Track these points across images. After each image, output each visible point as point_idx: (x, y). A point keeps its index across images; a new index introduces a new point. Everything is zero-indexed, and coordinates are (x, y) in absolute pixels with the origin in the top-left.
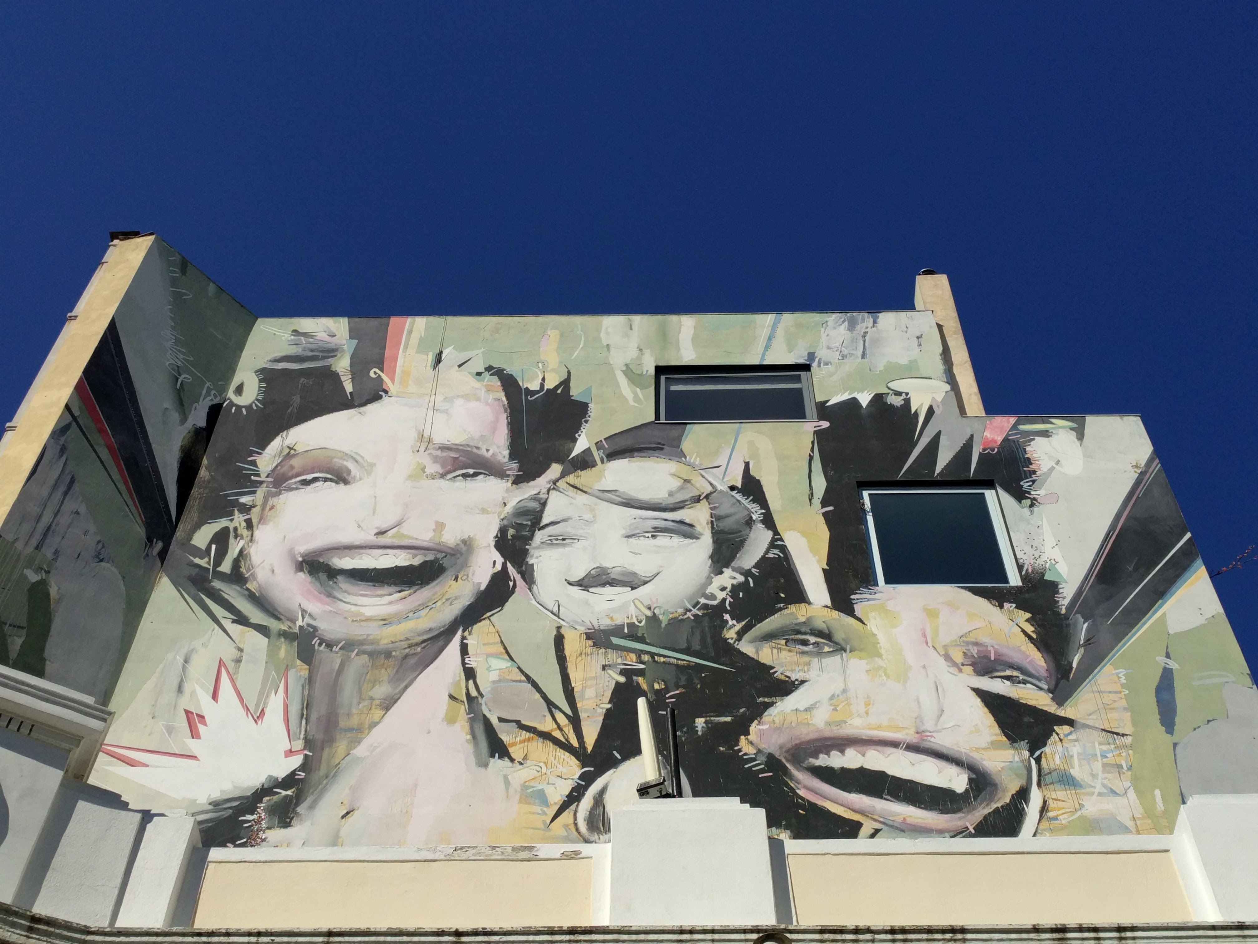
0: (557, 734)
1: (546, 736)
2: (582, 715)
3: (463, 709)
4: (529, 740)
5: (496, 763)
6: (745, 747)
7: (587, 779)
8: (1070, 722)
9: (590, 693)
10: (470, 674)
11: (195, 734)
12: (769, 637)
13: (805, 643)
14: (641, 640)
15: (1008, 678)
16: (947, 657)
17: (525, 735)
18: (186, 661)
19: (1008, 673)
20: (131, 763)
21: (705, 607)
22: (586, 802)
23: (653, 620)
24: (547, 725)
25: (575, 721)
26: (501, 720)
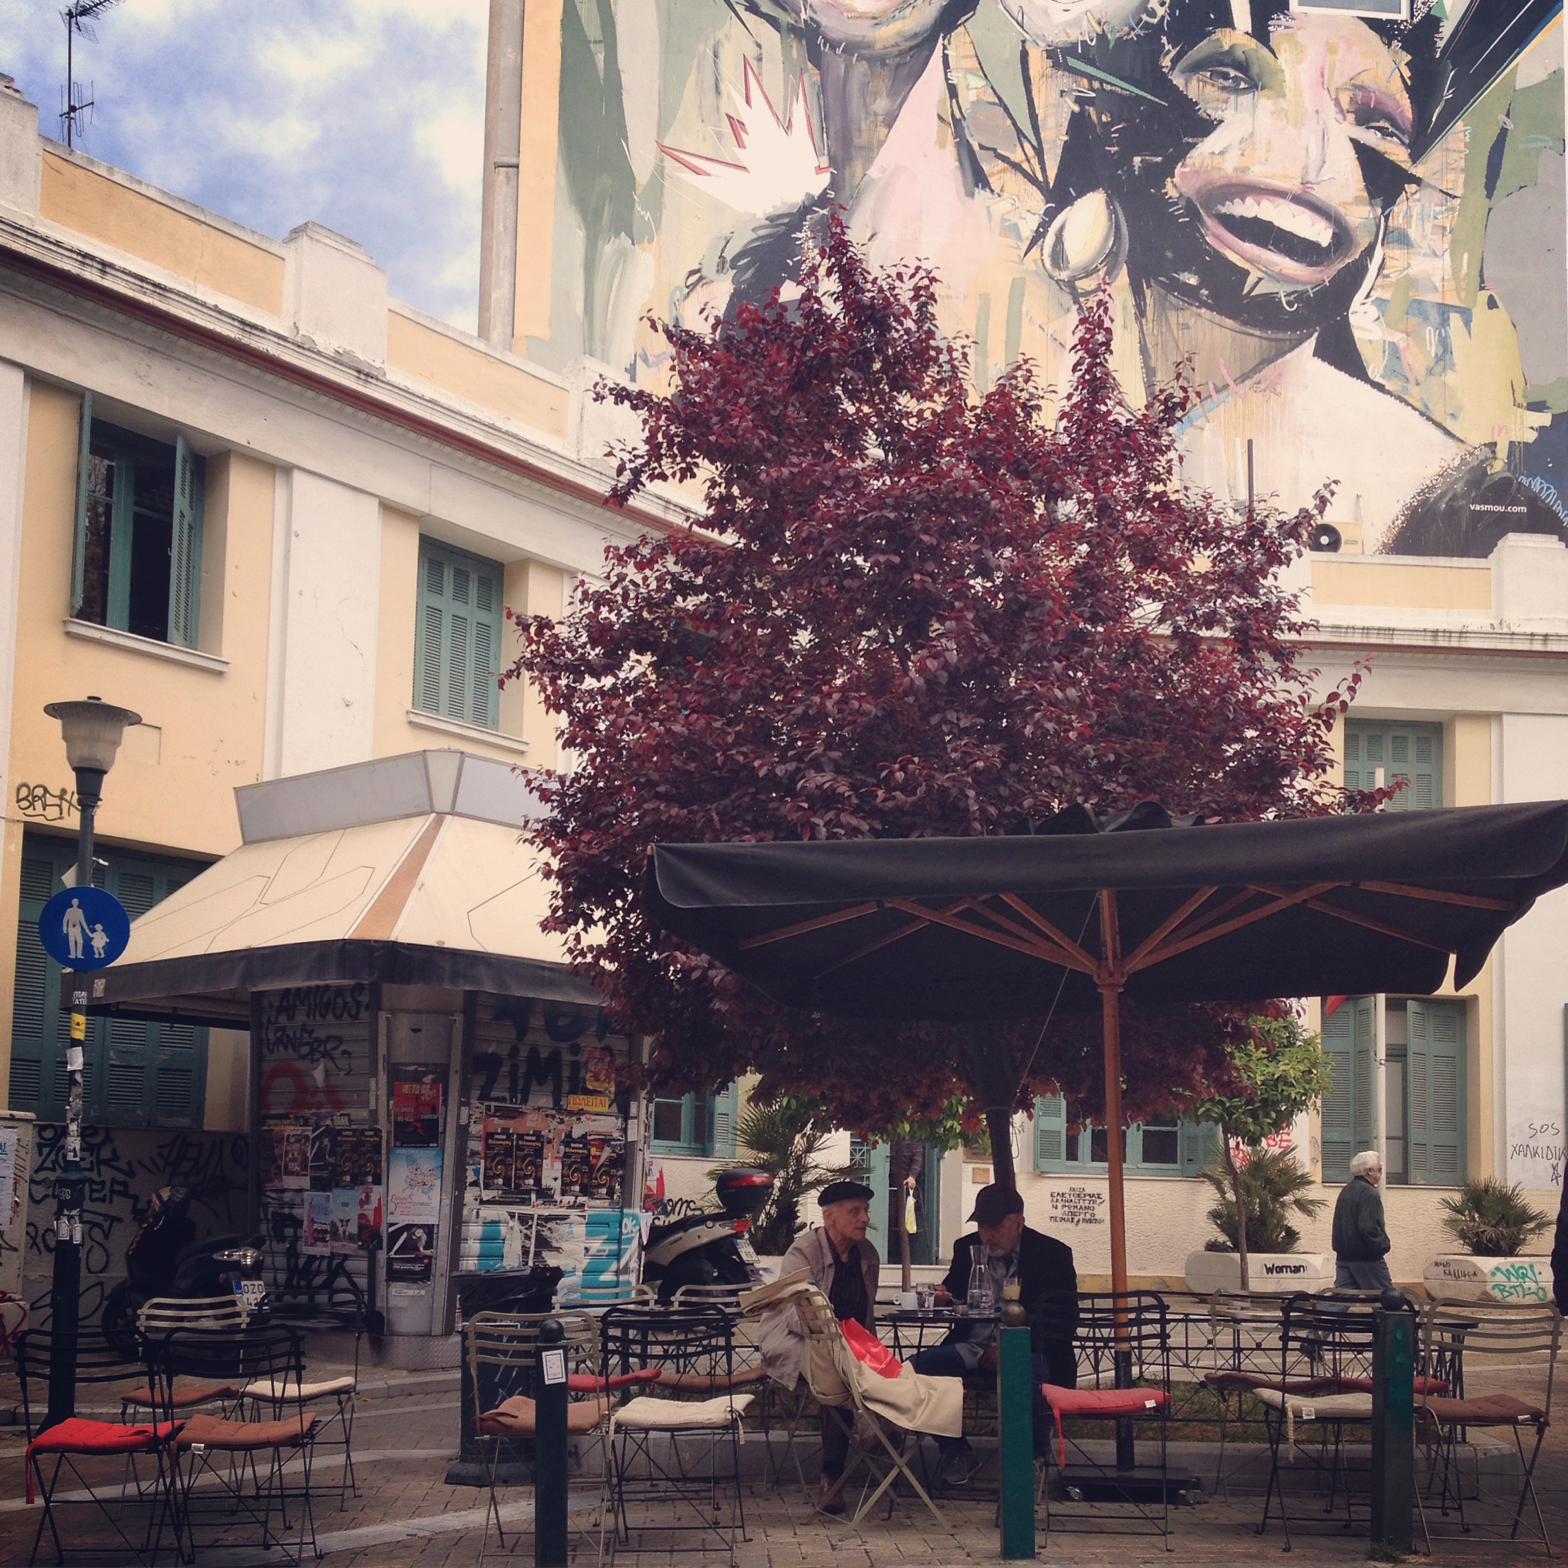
0: (1025, 166)
1: (1017, 167)
2: (1046, 146)
3: (950, 131)
4: (1004, 171)
5: (981, 195)
6: (1171, 191)
7: (1050, 215)
8: (1417, 181)
9: (1051, 122)
10: (953, 91)
11: (741, 144)
12: (1196, 68)
13: (1226, 76)
14: (1091, 62)
15: (1379, 129)
16: (1337, 102)
17: (1001, 165)
18: (716, 55)
19: (1381, 124)
20: (697, 171)
21: (1147, 25)
22: (1050, 239)
23: (1102, 37)
24: (1017, 156)
25: (1039, 152)
26: (982, 147)
